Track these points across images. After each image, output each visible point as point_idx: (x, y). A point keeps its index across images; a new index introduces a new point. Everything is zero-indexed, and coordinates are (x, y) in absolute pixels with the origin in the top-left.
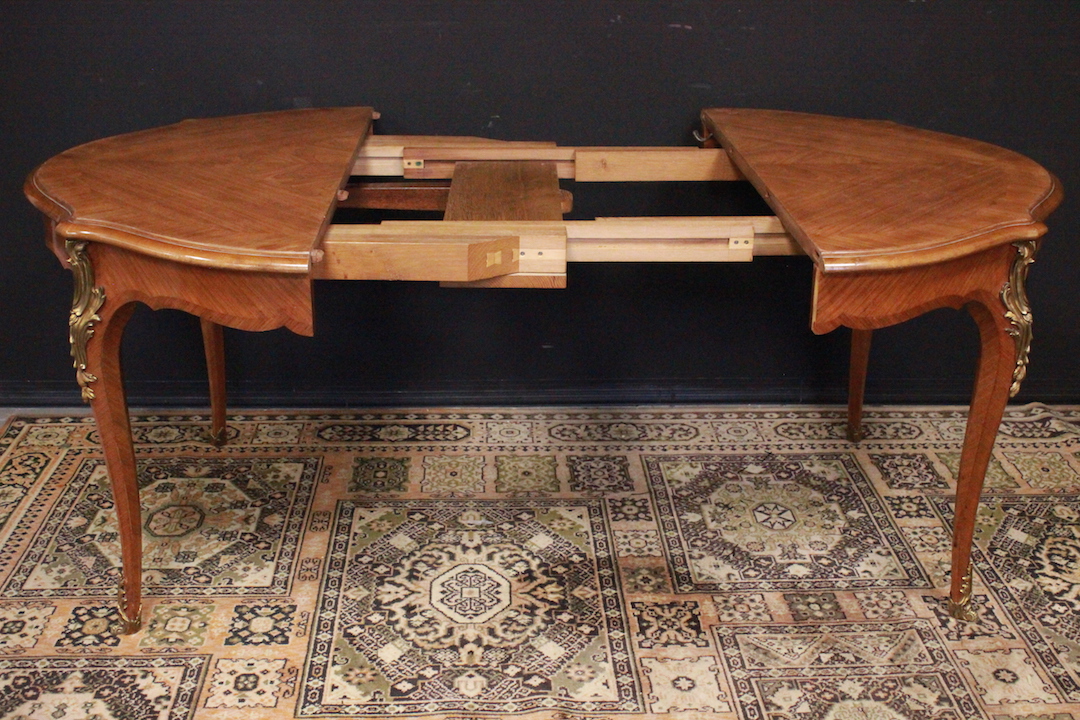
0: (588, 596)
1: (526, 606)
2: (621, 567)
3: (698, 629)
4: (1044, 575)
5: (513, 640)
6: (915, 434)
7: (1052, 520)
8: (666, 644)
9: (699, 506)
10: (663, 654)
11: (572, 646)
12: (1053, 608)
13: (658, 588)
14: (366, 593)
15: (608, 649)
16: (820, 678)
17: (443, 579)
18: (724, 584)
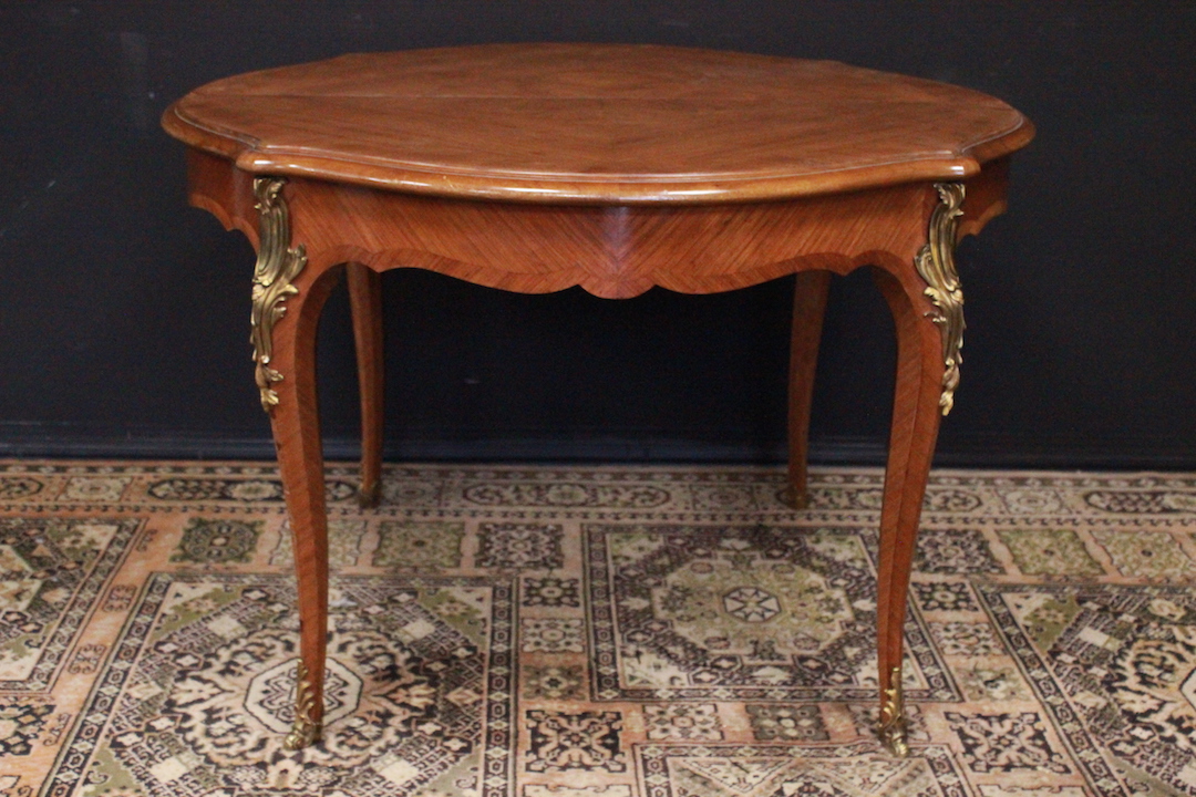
0: (469, 701)
1: (378, 714)
2: (522, 665)
3: (614, 749)
4: (1126, 689)
5: (348, 758)
6: (970, 506)
7: (1145, 616)
8: (564, 768)
9: (648, 590)
10: (558, 780)
11: (430, 766)
12: (1133, 733)
13: (569, 694)
14: (157, 690)
15: (481, 772)
17: (269, 675)
18: (664, 690)
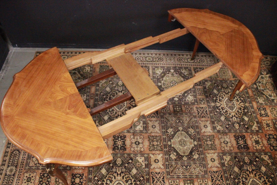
4: (217, 102)
6: (203, 62)
7: (222, 87)
9: (161, 81)
10: (151, 119)
12: (217, 110)
16: (176, 126)
